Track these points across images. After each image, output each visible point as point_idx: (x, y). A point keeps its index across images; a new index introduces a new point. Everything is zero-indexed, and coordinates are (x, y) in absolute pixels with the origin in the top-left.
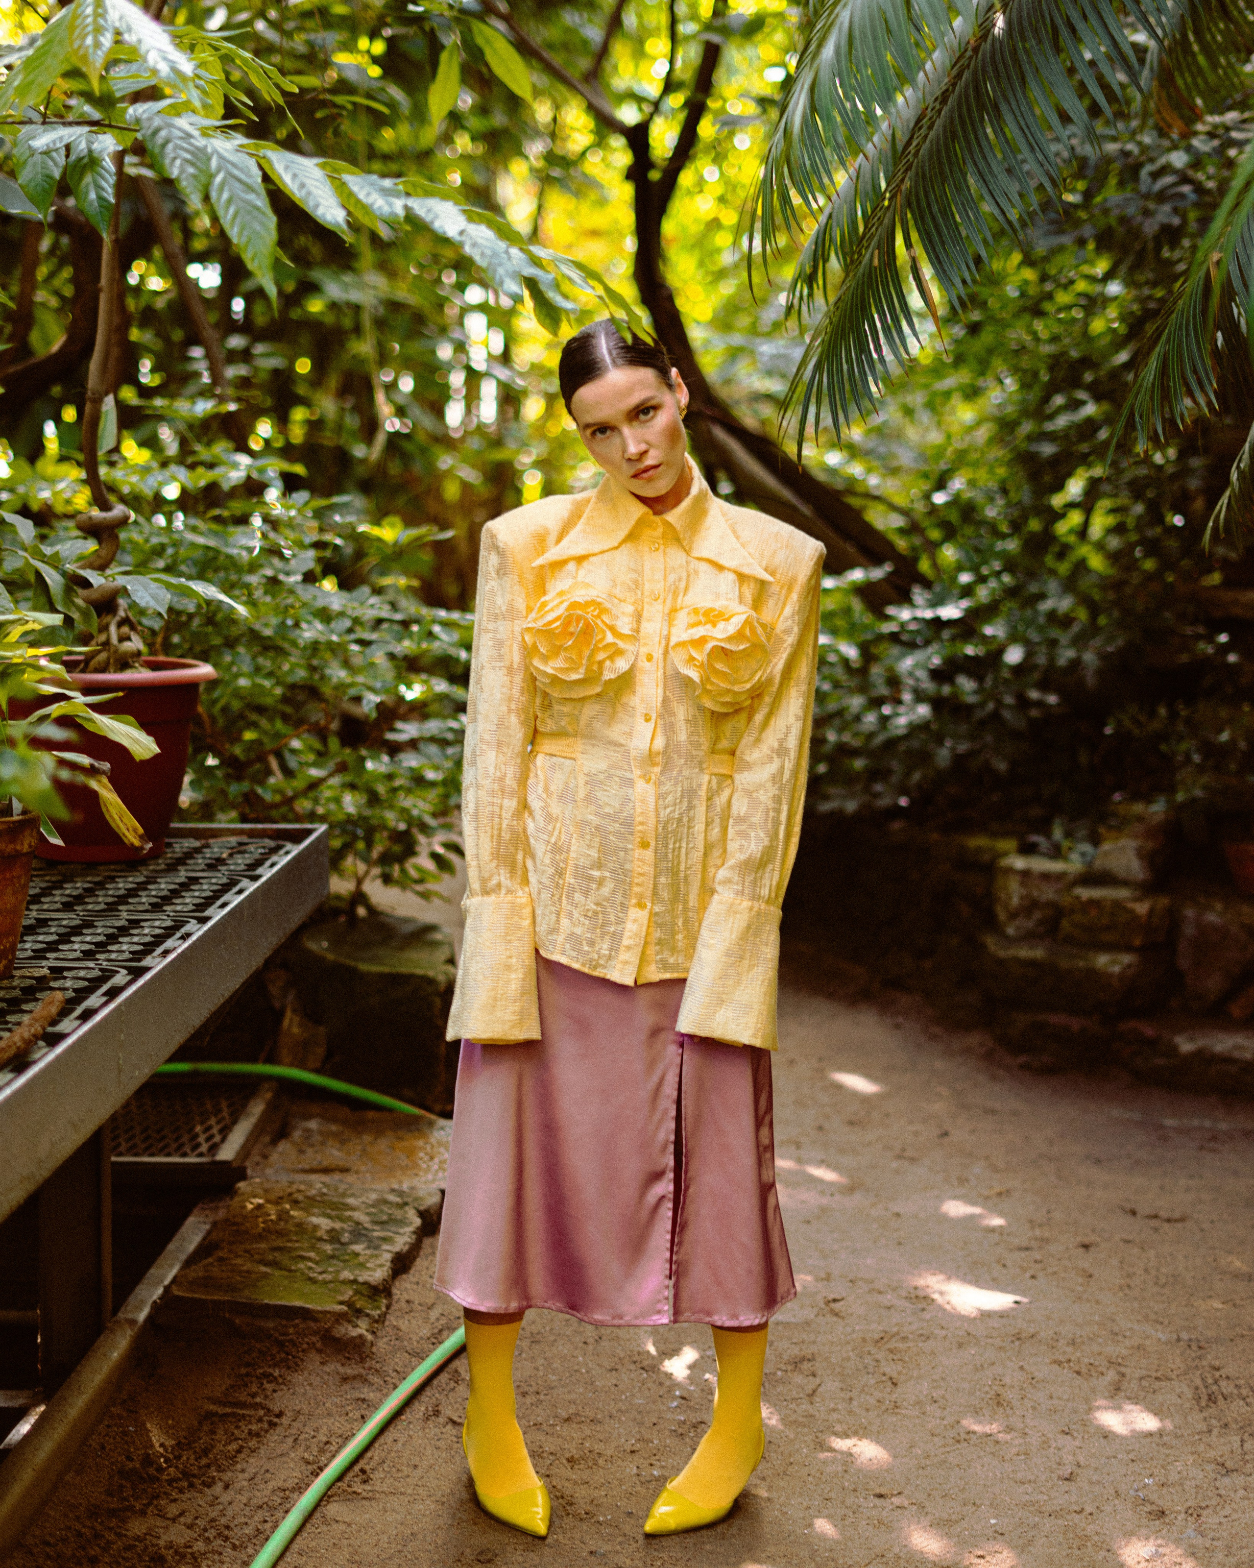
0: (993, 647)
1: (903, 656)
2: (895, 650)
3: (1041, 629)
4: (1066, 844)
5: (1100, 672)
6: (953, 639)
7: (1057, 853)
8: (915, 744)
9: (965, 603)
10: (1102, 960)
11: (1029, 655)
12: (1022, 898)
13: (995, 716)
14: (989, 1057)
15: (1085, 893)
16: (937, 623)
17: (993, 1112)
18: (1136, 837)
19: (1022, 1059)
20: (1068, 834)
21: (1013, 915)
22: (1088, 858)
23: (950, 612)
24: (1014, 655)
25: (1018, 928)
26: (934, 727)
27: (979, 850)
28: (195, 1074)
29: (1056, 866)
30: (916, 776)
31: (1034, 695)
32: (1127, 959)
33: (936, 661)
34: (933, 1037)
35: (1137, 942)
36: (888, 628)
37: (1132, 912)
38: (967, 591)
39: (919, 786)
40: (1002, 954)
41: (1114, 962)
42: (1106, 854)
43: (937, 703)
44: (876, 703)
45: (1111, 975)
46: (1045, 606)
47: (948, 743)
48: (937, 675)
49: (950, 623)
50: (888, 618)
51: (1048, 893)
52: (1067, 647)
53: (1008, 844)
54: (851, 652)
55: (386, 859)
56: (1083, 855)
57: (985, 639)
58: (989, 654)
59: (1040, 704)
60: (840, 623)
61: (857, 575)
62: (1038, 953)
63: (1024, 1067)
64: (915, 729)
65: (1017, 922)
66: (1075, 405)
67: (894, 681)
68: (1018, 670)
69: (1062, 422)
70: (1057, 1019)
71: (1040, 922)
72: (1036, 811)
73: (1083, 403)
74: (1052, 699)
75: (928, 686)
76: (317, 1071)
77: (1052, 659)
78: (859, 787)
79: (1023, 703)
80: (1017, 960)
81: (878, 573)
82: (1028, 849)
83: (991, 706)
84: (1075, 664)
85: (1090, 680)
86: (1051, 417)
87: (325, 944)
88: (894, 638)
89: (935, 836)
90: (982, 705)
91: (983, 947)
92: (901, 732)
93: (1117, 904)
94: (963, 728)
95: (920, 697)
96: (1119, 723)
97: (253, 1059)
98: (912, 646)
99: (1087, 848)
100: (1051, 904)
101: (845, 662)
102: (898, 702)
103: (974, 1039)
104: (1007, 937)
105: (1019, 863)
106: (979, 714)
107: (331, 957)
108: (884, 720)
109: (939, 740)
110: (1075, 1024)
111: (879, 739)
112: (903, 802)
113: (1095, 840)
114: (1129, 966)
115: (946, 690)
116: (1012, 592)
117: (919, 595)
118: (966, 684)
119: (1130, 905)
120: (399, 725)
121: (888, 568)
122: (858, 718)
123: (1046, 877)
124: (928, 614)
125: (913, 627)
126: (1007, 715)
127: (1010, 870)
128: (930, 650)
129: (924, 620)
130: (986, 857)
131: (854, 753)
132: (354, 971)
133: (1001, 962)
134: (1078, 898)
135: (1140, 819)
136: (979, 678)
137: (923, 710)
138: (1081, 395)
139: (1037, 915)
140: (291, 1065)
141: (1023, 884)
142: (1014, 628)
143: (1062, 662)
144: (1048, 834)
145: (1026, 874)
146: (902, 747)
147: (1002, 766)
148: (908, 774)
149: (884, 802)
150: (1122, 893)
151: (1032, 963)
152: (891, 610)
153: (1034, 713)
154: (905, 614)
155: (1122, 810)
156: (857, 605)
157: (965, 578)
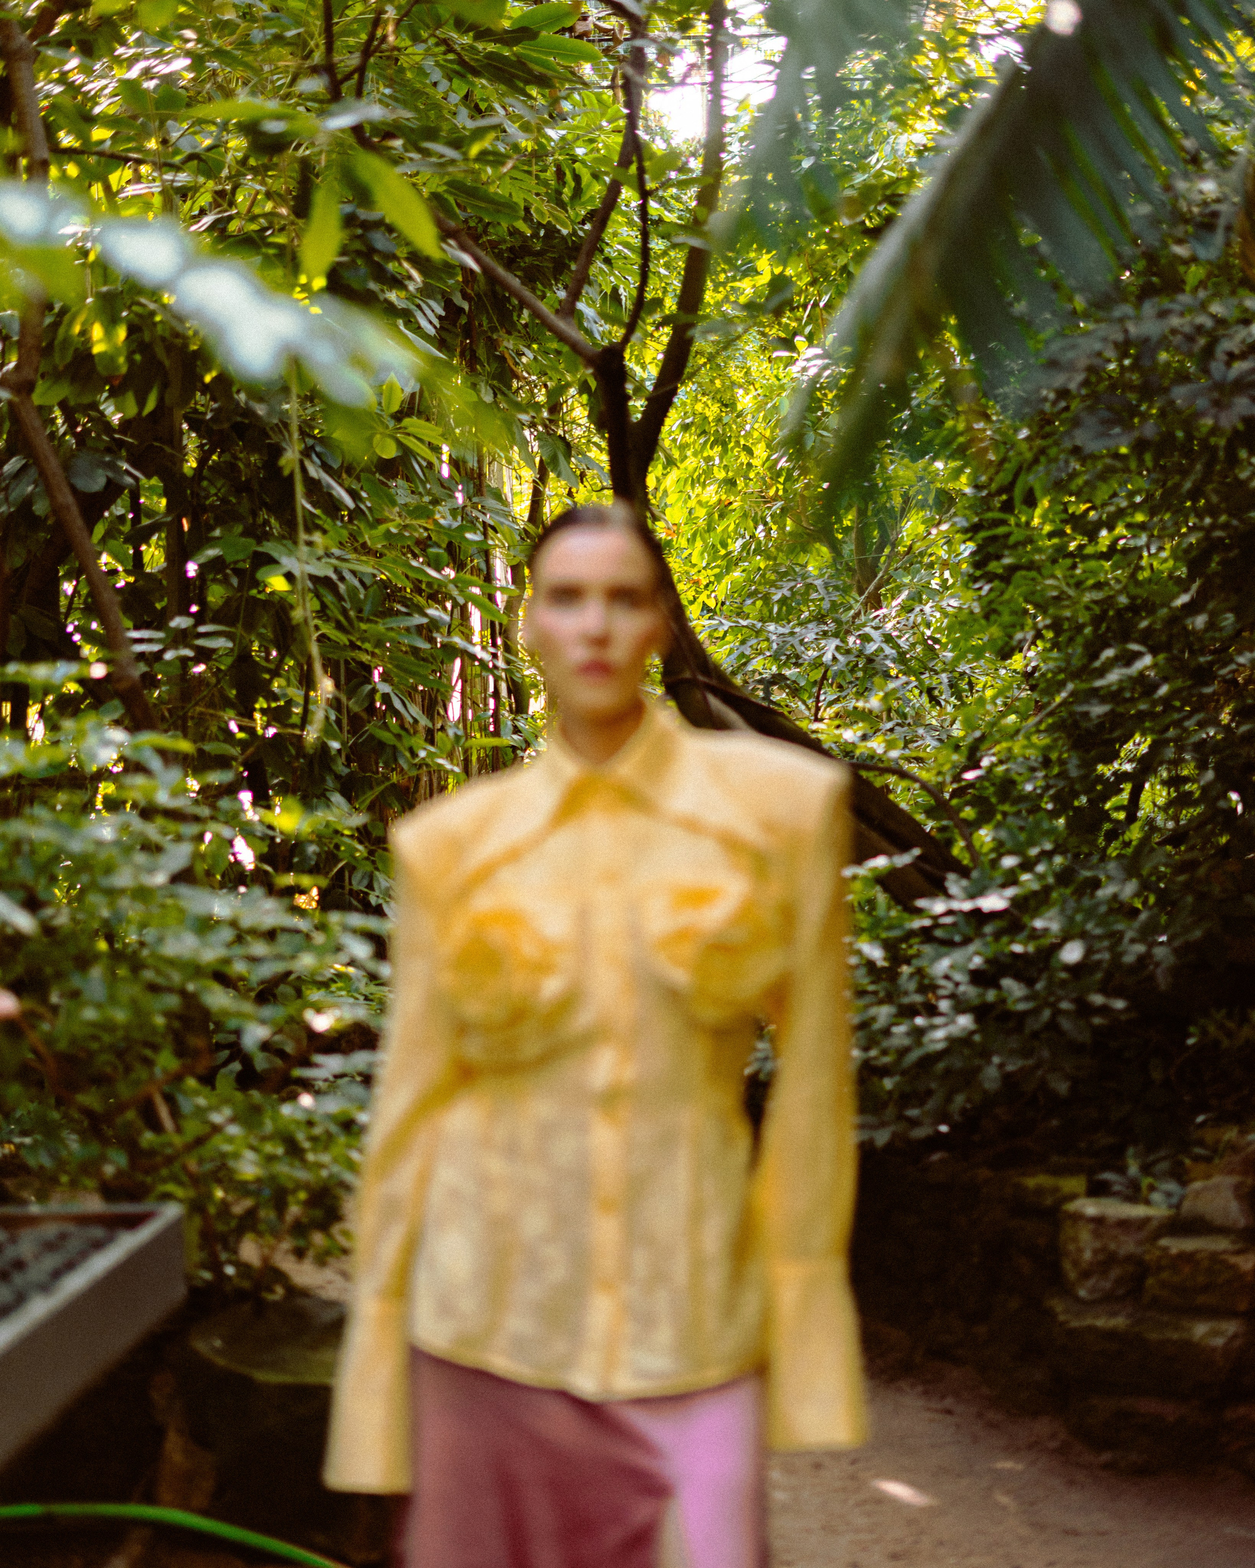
0: (1046, 942)
1: (938, 957)
2: (927, 949)
3: (1102, 921)
4: (1146, 1181)
5: (1175, 972)
6: (997, 936)
7: (1134, 1195)
8: (957, 1063)
9: (1011, 892)
10: (1200, 1330)
11: (1089, 952)
12: (1095, 1252)
13: (1052, 1025)
14: (1063, 1451)
15: (1175, 1245)
16: (978, 917)
17: (1075, 1533)
18: (1231, 1172)
19: (1106, 1457)
20: (1146, 1169)
21: (1086, 1275)
22: (1174, 1200)
23: (993, 902)
24: (1072, 953)
25: (1092, 1291)
26: (977, 1038)
27: (1040, 1191)
28: (48, 1519)
29: (1138, 1211)
30: (959, 1100)
31: (1098, 999)
32: (1231, 1327)
33: (977, 961)
34: (992, 1425)
35: (1243, 1306)
36: (917, 923)
37: (1233, 1267)
38: (1011, 879)
39: (963, 1111)
40: (1075, 1324)
41: (1215, 1333)
42: (1198, 1193)
43: (981, 1012)
44: (908, 1012)
45: (1214, 1350)
46: (1105, 892)
47: (996, 1060)
48: (977, 977)
49: (994, 915)
50: (919, 912)
51: (1128, 1246)
52: (1133, 941)
53: (1074, 1184)
54: (876, 954)
55: (300, 1229)
56: (1169, 1195)
57: (1034, 935)
58: (1039, 951)
59: (1104, 1010)
60: (863, 920)
61: (880, 862)
62: (1119, 1322)
63: (1106, 1466)
64: (955, 1043)
65: (1091, 1282)
66: (1129, 659)
67: (927, 986)
68: (1076, 970)
69: (1114, 677)
70: (1148, 1406)
71: (1118, 1282)
72: (1104, 1140)
73: (1138, 655)
74: (1119, 1004)
75: (967, 990)
76: (205, 1513)
77: (1117, 956)
78: (890, 1112)
79: (1084, 1009)
80: (1092, 1329)
81: (903, 860)
82: (1097, 1190)
83: (1047, 1014)
84: (1143, 960)
85: (1163, 981)
86: (1102, 672)
87: (218, 1343)
88: (926, 934)
89: (984, 1173)
90: (1035, 1012)
91: (1050, 1314)
92: (940, 1046)
93: (1214, 1257)
94: (1014, 1042)
95: (960, 1006)
96: (1204, 1032)
97: (123, 1498)
98: (949, 944)
99: (1172, 1186)
100: (1130, 1258)
101: (870, 965)
102: (931, 1011)
103: (1043, 1427)
104: (1078, 1300)
105: (1090, 1208)
106: (1033, 1025)
107: (221, 1361)
108: (918, 1033)
109: (985, 1054)
110: (1170, 1411)
111: (914, 1056)
112: (944, 1128)
113: (1181, 1176)
114: (1235, 1336)
115: (991, 995)
116: (1064, 877)
117: (954, 884)
118: (1012, 987)
119: (1233, 1260)
120: (319, 1058)
121: (917, 852)
122: (886, 1032)
123: (1124, 1224)
124: (967, 906)
125: (948, 920)
126: (1066, 1024)
127: (1078, 1217)
128: (972, 948)
129: (961, 912)
130: (1049, 1201)
131: (885, 1071)
132: (248, 1383)
133: (1072, 1333)
134: (1166, 1249)
135: (1233, 1148)
136: (1030, 982)
137: (965, 1021)
138: (1135, 647)
139: (1115, 1272)
140: (173, 1505)
141: (1096, 1235)
142: (1071, 920)
143: (1129, 959)
144: (1122, 1170)
145: (1099, 1221)
146: (941, 1066)
147: (1062, 1087)
148: (949, 1099)
149: (920, 1133)
150: (1221, 1244)
151: (1111, 1335)
152: (921, 903)
153: (1097, 1021)
154: (939, 907)
155: (1209, 1136)
156: (882, 898)
157: (1009, 862)
